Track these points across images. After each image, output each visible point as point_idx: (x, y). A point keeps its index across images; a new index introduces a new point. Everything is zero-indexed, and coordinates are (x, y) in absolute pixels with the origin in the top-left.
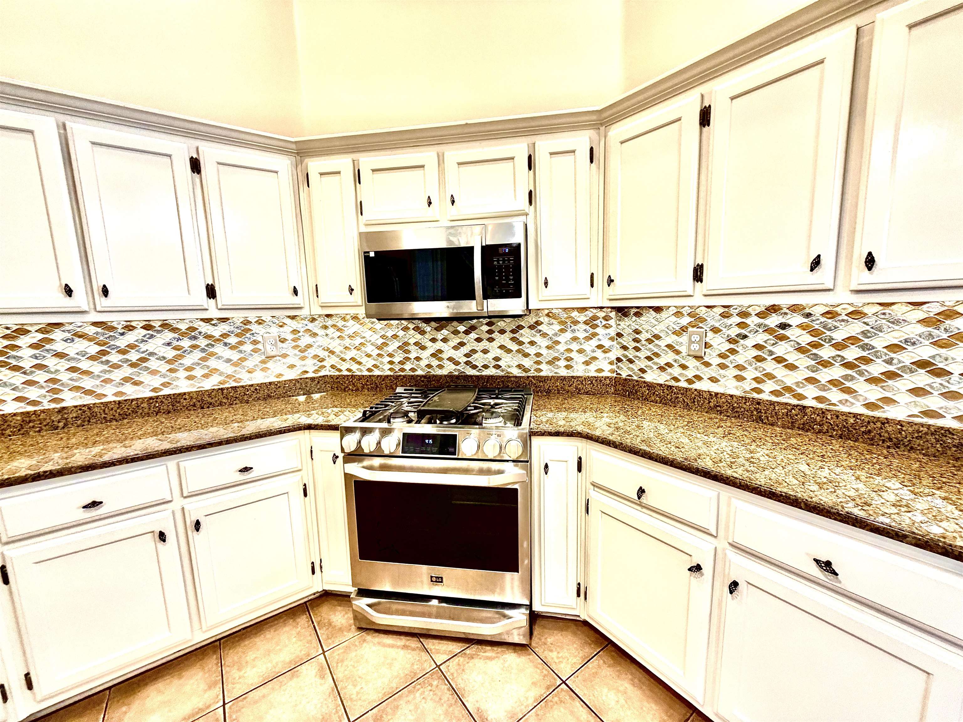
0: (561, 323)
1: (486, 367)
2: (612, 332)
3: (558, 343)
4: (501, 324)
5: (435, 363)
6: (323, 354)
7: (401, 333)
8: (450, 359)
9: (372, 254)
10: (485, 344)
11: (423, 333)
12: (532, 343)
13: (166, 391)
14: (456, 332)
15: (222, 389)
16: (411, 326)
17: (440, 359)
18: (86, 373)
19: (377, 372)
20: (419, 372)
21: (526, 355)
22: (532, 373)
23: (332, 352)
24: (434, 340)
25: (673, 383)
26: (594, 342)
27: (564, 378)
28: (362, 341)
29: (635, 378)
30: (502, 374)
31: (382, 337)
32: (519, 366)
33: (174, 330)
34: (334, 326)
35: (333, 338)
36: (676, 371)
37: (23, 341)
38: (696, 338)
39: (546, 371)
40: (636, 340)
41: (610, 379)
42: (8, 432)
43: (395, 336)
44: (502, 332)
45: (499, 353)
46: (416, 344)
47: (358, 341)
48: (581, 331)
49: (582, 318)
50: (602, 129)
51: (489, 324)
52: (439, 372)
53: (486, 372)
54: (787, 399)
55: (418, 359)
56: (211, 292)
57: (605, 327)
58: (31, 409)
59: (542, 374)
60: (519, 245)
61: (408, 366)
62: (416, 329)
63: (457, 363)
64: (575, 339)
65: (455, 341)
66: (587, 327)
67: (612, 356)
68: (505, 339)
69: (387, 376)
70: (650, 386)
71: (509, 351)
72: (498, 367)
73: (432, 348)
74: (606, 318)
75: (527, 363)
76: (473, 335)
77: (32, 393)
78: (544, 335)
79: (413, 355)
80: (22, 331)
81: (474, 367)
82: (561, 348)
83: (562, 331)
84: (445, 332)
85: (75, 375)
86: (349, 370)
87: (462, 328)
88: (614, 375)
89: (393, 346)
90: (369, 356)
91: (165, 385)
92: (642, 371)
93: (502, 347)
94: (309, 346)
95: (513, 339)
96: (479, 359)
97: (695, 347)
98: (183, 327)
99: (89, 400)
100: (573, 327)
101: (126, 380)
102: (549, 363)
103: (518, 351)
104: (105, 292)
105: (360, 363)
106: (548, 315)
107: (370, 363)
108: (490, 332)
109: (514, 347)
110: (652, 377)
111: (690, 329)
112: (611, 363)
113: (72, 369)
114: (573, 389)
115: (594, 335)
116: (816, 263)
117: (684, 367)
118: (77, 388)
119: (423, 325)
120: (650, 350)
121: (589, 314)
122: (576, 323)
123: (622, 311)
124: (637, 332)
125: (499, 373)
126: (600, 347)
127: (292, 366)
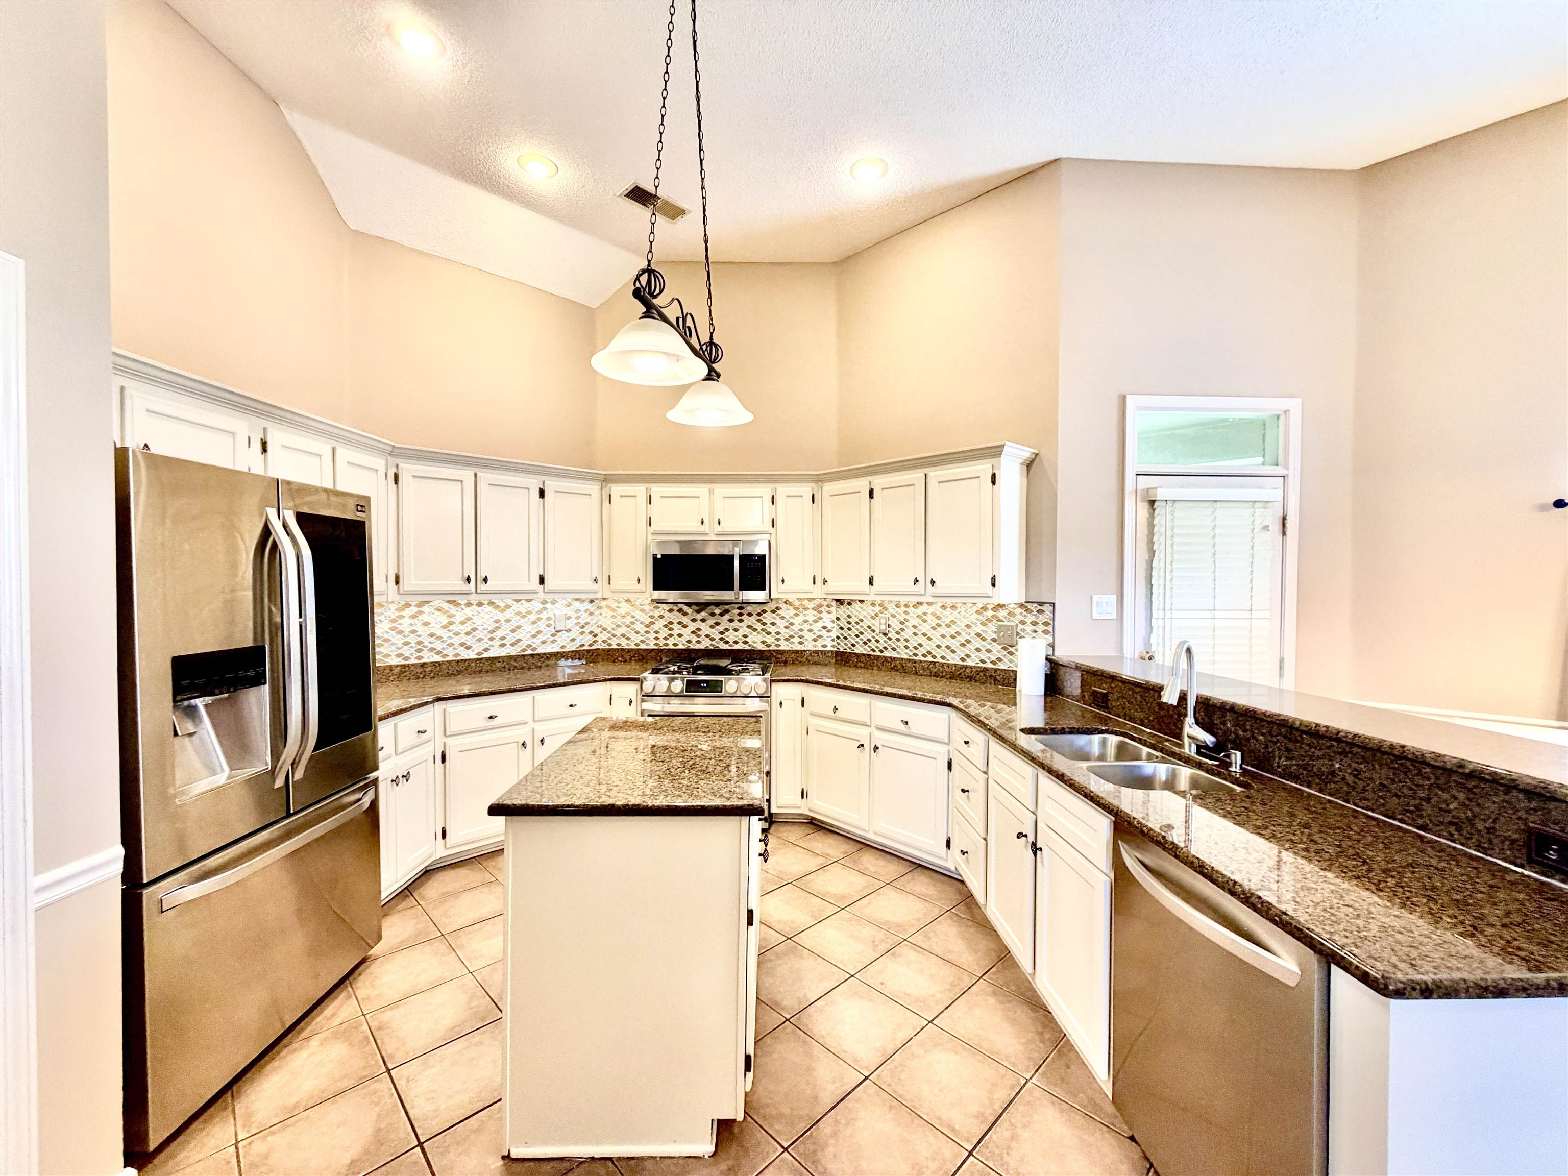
0: (797, 609)
1: (736, 642)
2: (833, 616)
3: (792, 624)
4: (749, 609)
5: (694, 638)
6: (597, 631)
7: (667, 614)
8: (707, 636)
9: (659, 556)
10: (736, 624)
11: (685, 614)
12: (773, 624)
13: (485, 655)
14: (713, 614)
15: (524, 656)
16: (675, 608)
17: (699, 636)
18: (439, 638)
19: (643, 646)
20: (681, 647)
21: (769, 633)
22: (773, 648)
23: (604, 629)
24: (694, 620)
25: (872, 653)
26: (820, 624)
27: (797, 652)
28: (633, 620)
29: (849, 651)
30: (749, 648)
31: (651, 617)
32: (763, 642)
33: (497, 607)
34: (608, 607)
35: (606, 617)
36: (873, 644)
37: (407, 612)
38: (883, 621)
39: (784, 646)
40: (849, 623)
41: (832, 652)
42: (391, 679)
43: (661, 617)
44: (750, 615)
45: (748, 631)
46: (680, 623)
47: (628, 620)
48: (811, 615)
49: (811, 605)
50: (820, 483)
51: (740, 608)
52: (698, 646)
53: (736, 647)
54: (929, 659)
55: (680, 635)
56: (542, 580)
57: (829, 612)
58: (403, 662)
59: (780, 648)
60: (764, 556)
61: (671, 642)
62: (680, 611)
63: (712, 639)
64: (806, 621)
65: (711, 621)
66: (815, 612)
67: (834, 635)
68: (752, 620)
69: (653, 650)
70: (858, 656)
71: (755, 630)
72: (745, 643)
73: (692, 626)
74: (828, 606)
75: (770, 639)
76: (727, 617)
77: (406, 651)
78: (783, 618)
79: (675, 633)
80: (408, 605)
81: (727, 642)
82: (795, 628)
83: (797, 615)
84: (703, 614)
85: (432, 639)
86: (618, 645)
87: (717, 611)
88: (835, 649)
89: (659, 624)
90: (637, 633)
91: (486, 650)
92: (853, 645)
93: (749, 627)
94: (587, 623)
95: (759, 621)
96: (731, 636)
97: (883, 627)
98: (502, 605)
99: (438, 658)
100: (805, 612)
101: (462, 644)
102: (787, 640)
103: (763, 630)
104: (485, 580)
105: (628, 639)
106: (785, 602)
107: (637, 639)
108: (740, 615)
109: (759, 626)
110: (859, 650)
111: (880, 615)
112: (833, 640)
113: (432, 635)
114: (804, 660)
115: (820, 618)
116: (916, 581)
117: (877, 641)
118: (432, 650)
119: (685, 608)
120: (857, 630)
121: (817, 602)
122: (806, 609)
123: (840, 602)
124: (849, 616)
125: (747, 647)
126: (824, 628)
127: (573, 640)
